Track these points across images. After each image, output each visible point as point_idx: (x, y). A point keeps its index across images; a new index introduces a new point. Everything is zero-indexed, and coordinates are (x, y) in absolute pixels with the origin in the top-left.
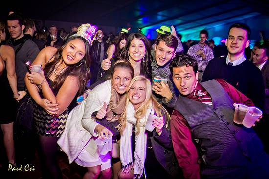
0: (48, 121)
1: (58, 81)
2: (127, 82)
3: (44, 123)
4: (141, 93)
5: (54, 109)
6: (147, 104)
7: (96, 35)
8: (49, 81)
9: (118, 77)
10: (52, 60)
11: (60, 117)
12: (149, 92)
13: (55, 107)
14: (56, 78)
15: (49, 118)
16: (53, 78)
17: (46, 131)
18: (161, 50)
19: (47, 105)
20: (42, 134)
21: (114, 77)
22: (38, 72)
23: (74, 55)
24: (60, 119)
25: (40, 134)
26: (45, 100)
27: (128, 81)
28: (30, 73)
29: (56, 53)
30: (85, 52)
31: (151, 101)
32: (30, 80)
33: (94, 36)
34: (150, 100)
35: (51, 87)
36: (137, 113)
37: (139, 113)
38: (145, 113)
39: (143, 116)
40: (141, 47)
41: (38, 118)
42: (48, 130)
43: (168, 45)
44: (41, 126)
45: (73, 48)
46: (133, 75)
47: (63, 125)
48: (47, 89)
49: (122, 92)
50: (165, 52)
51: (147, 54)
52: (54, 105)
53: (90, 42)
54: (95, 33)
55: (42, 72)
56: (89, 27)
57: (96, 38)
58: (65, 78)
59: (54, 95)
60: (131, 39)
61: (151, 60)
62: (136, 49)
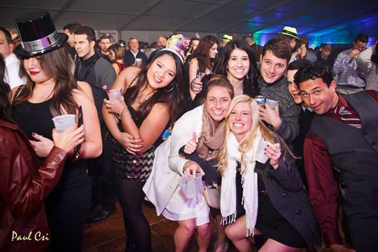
0: (129, 162)
1: (142, 110)
2: (225, 105)
3: (125, 164)
4: (245, 119)
5: (137, 146)
6: (253, 132)
7: (190, 49)
8: (130, 109)
9: (213, 99)
10: (135, 83)
11: (144, 156)
12: (256, 117)
13: (139, 143)
14: (140, 107)
15: (130, 157)
16: (135, 106)
17: (127, 174)
18: (268, 62)
19: (128, 140)
20: (123, 179)
21: (208, 99)
22: (118, 99)
23: (161, 75)
24: (144, 159)
25: (120, 179)
26: (125, 134)
27: (227, 103)
28: (108, 99)
29: (140, 75)
30: (175, 72)
31: (259, 128)
32: (107, 108)
33: (188, 50)
34: (257, 127)
35: (133, 118)
36: (241, 145)
37: (244, 145)
38: (252, 145)
39: (249, 149)
40: (245, 59)
41: (117, 157)
42: (129, 173)
43: (276, 56)
44: (121, 169)
45: (160, 66)
46: (232, 96)
47: (149, 166)
48: (128, 120)
49: (219, 118)
50: (273, 65)
51: (253, 68)
52: (137, 141)
53: (183, 58)
54: (190, 46)
55: (123, 98)
56: (180, 39)
57: (191, 52)
58: (151, 107)
59: (137, 128)
60: (230, 50)
61: (257, 75)
62: (238, 63)
